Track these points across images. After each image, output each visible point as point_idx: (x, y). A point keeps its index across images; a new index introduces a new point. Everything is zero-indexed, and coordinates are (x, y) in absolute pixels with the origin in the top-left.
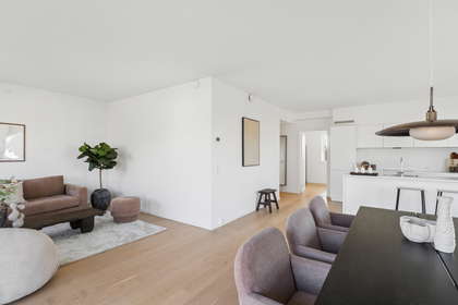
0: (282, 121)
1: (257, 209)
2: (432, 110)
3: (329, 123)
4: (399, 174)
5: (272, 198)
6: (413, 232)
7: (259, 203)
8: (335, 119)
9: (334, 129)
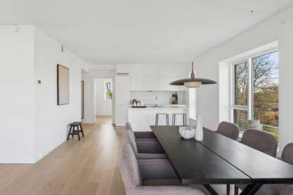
0: (82, 70)
1: (68, 139)
2: (193, 74)
3: (114, 74)
4: (156, 106)
5: (80, 129)
6: (186, 134)
7: (70, 134)
8: (118, 72)
9: (118, 78)
